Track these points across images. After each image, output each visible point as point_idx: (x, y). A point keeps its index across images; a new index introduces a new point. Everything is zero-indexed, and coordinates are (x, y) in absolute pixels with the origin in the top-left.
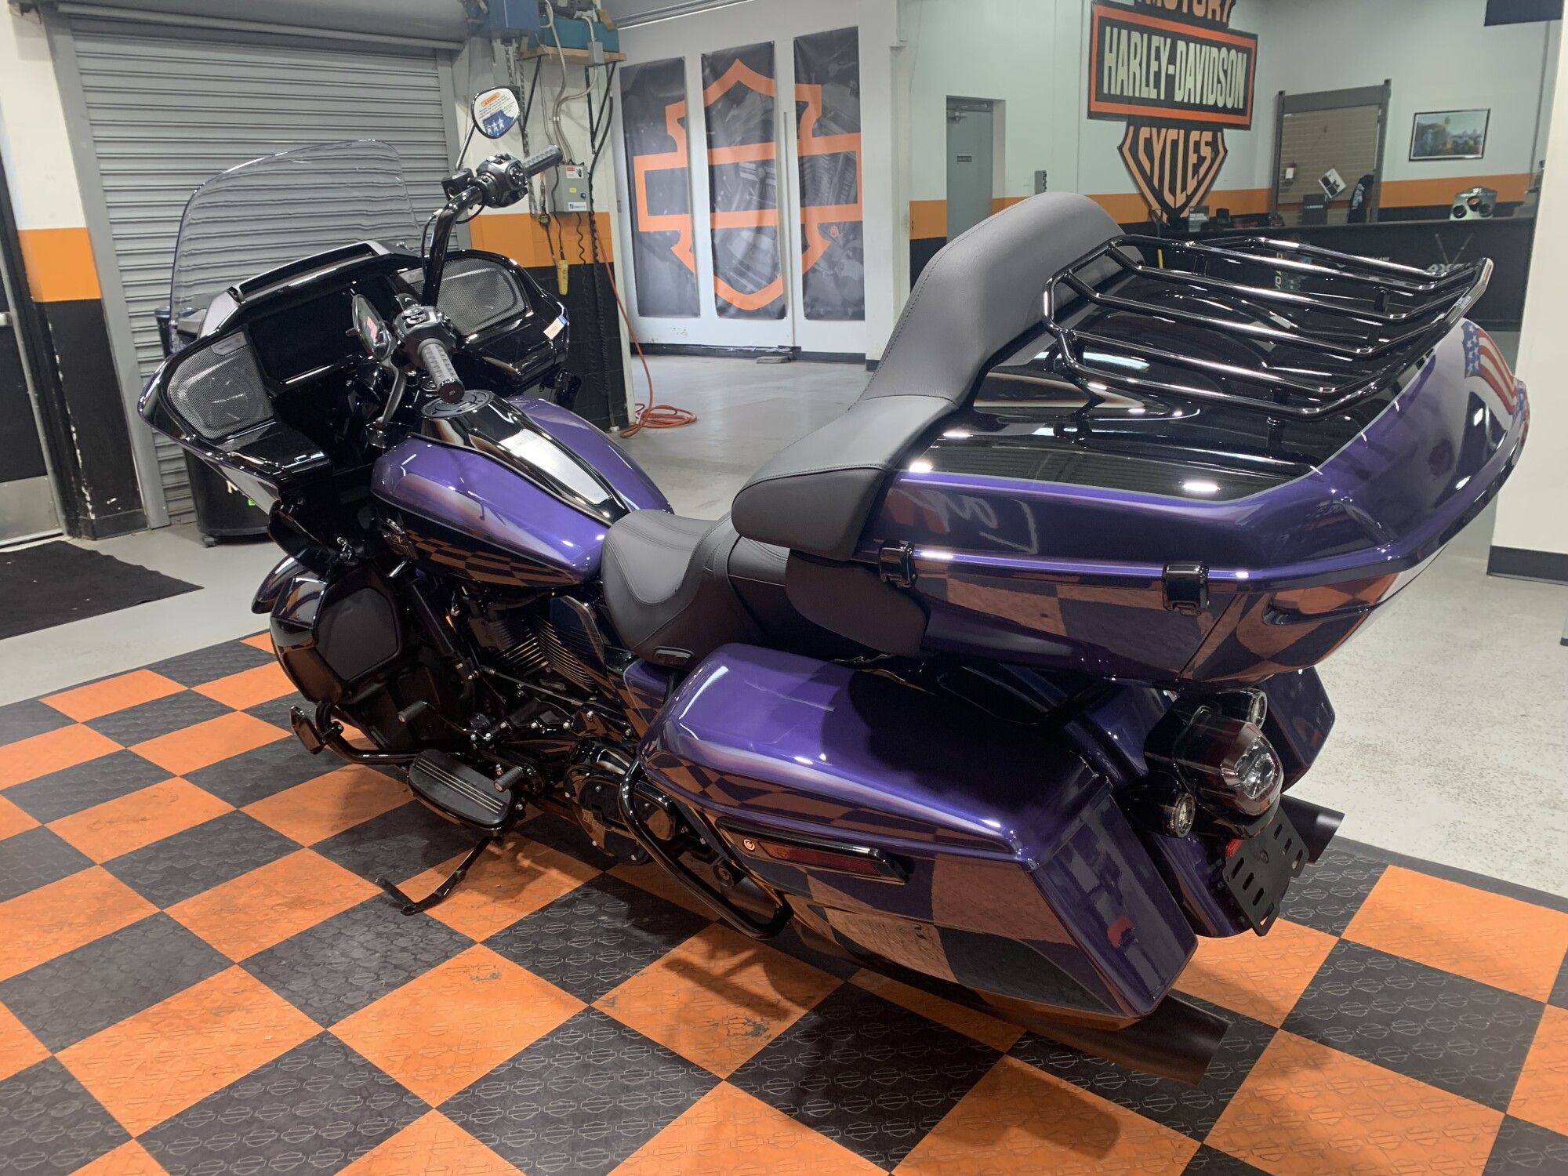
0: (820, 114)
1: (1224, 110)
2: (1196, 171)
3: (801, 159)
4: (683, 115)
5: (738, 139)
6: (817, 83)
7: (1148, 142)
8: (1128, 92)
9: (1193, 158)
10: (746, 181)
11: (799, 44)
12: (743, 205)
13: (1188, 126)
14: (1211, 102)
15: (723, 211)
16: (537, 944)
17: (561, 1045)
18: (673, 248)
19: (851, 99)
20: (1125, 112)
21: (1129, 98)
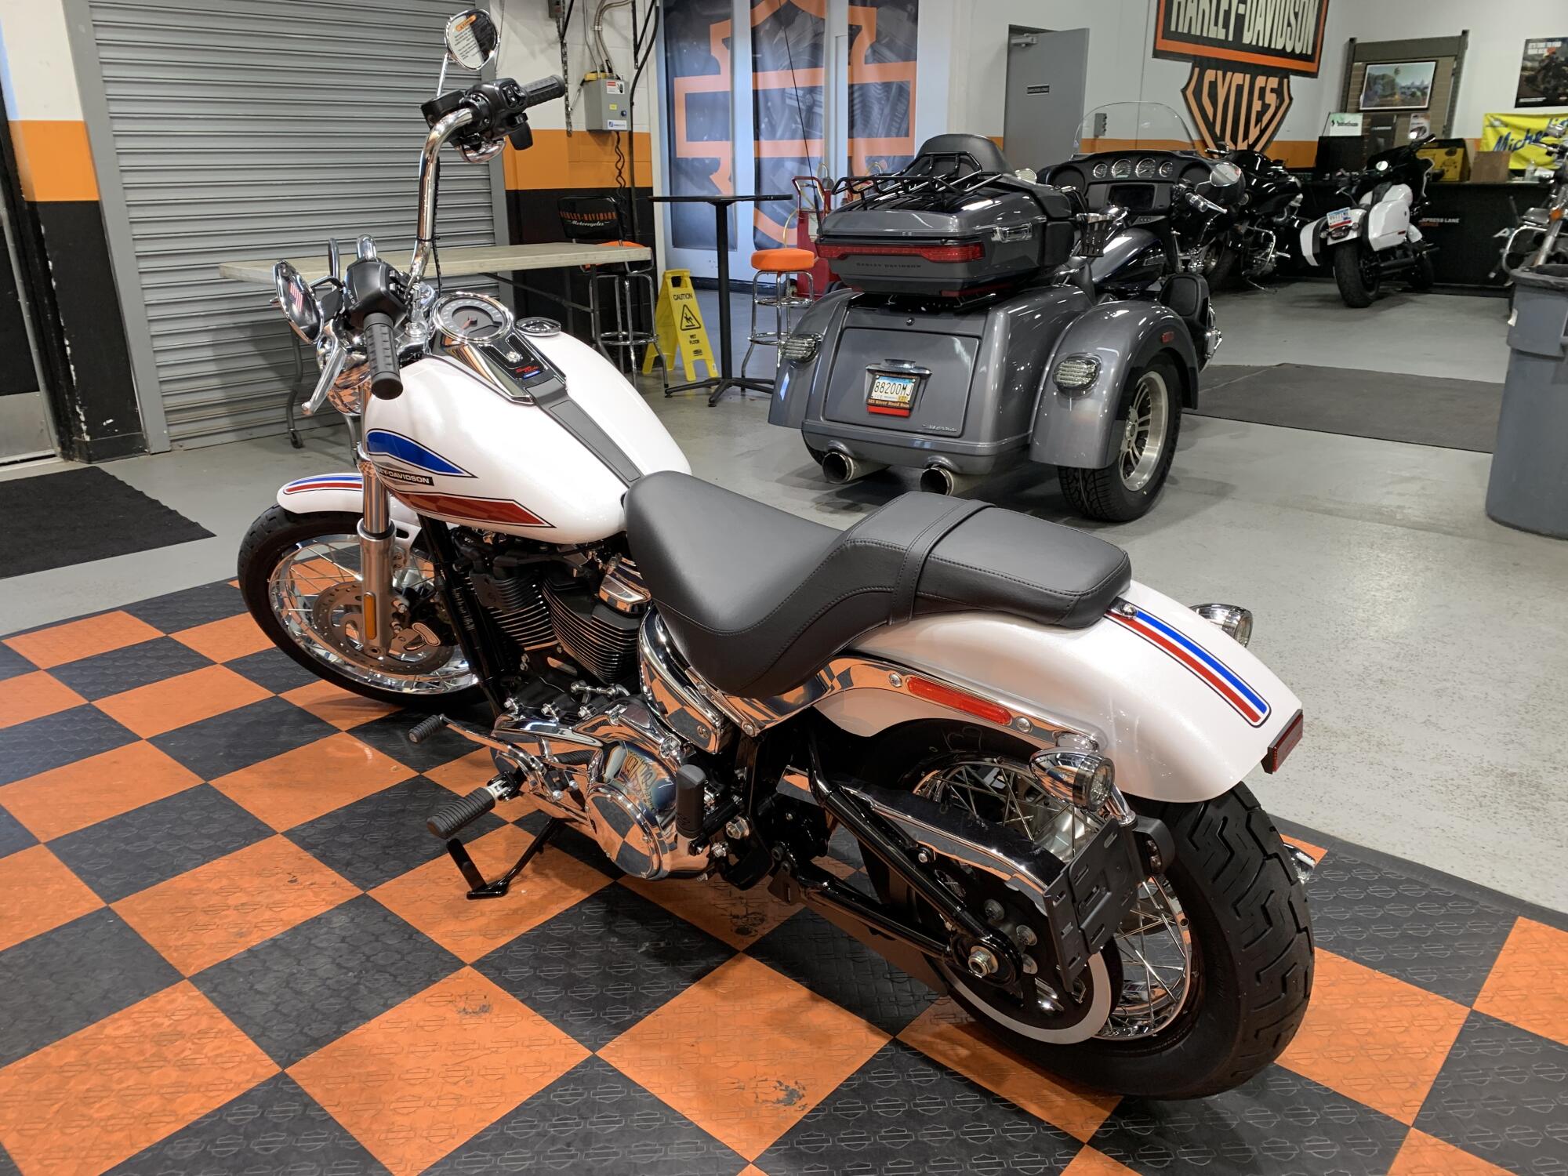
0: (874, 39)
1: (1292, 55)
2: (1259, 120)
3: (851, 87)
4: (729, 35)
5: (786, 63)
6: (872, 6)
7: (1213, 85)
8: (1195, 31)
9: (1257, 106)
10: (791, 107)
12: (788, 134)
13: (1255, 70)
14: (1279, 47)
15: (766, 139)
16: (535, 969)
17: (560, 1105)
18: (711, 177)
19: (908, 25)
20: (1192, 53)
21: (1195, 36)
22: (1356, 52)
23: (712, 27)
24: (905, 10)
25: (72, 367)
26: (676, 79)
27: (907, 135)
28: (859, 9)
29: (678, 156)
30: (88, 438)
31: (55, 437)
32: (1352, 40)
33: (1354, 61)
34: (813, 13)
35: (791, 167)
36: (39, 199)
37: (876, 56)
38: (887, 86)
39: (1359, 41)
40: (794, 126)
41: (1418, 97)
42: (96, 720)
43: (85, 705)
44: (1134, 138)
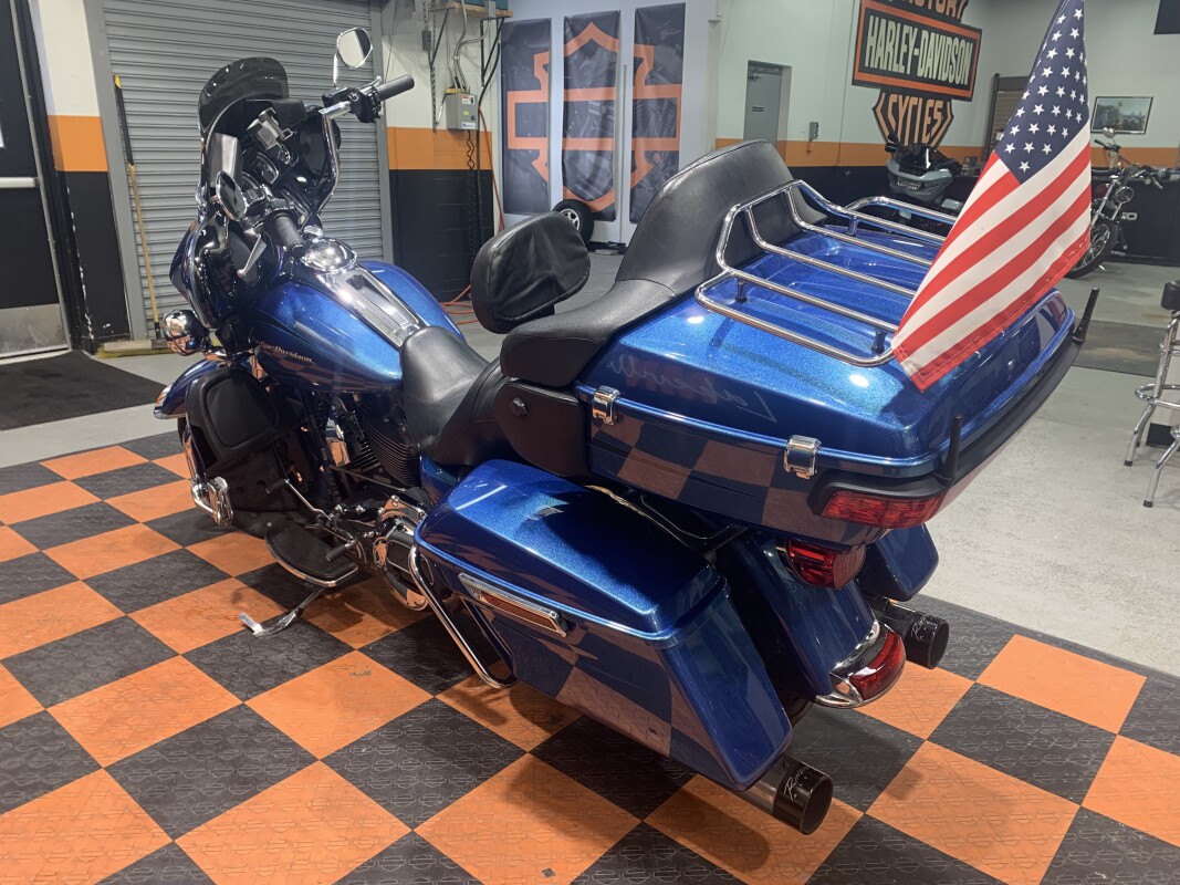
0: (652, 68)
1: (954, 85)
2: (929, 131)
3: (635, 101)
4: (548, 62)
5: (589, 84)
6: (651, 45)
7: (896, 105)
8: (883, 67)
9: (928, 120)
10: (592, 115)
11: (639, 14)
12: (588, 134)
13: (926, 96)
14: (944, 79)
15: (574, 137)
18: (533, 163)
19: (678, 58)
20: (880, 82)
21: (882, 71)
22: (999, 83)
23: (536, 56)
24: (674, 47)
25: (84, 287)
26: (510, 94)
27: (675, 136)
28: (642, 47)
29: (509, 147)
30: (92, 337)
31: (68, 336)
32: (997, 75)
33: (997, 90)
34: (609, 47)
35: (591, 157)
36: (66, 170)
37: (652, 79)
38: (660, 101)
39: (1001, 76)
40: (593, 128)
42: (107, 511)
43: (100, 503)
44: (838, 141)
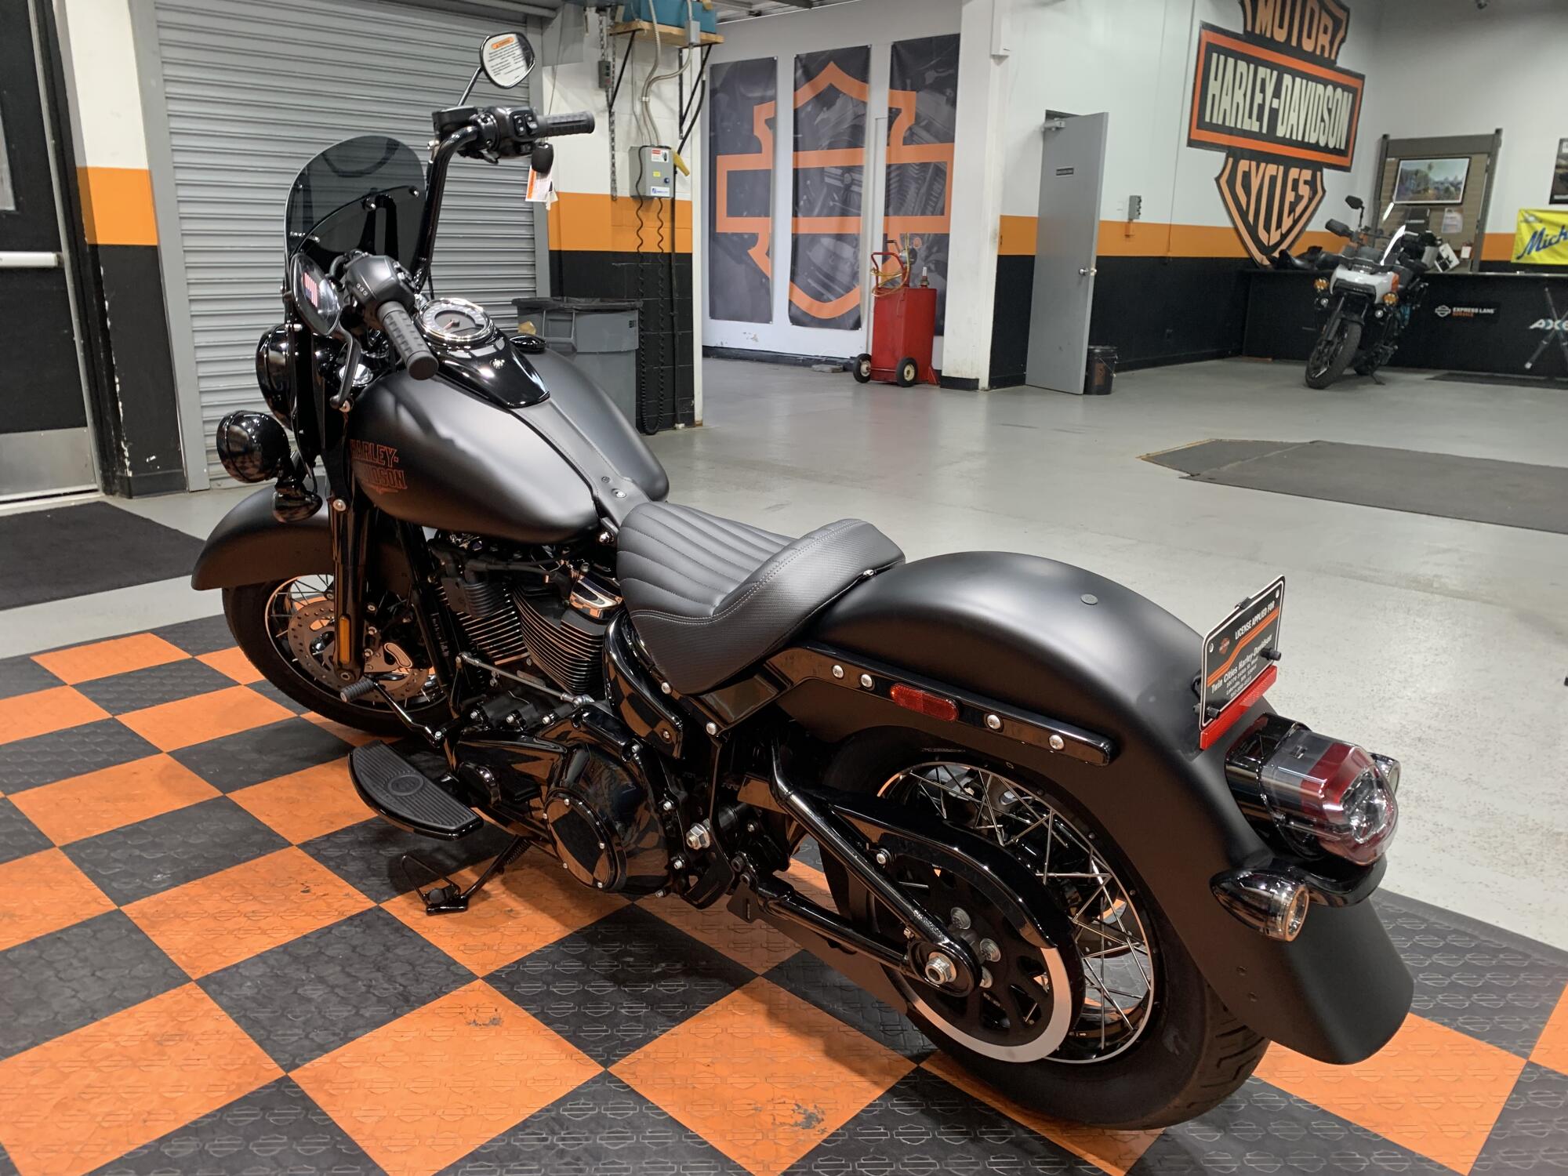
0: (913, 122)
1: (1326, 149)
2: (1292, 210)
3: (889, 167)
4: (772, 116)
5: (826, 143)
6: (912, 90)
7: (1247, 176)
8: (1230, 123)
9: (1290, 196)
10: (829, 185)
11: (896, 48)
12: (825, 211)
13: (1287, 162)
14: (1313, 141)
15: (805, 215)
16: (548, 986)
17: (569, 1119)
18: (750, 251)
19: (946, 108)
20: (1226, 143)
21: (1230, 128)
22: (1390, 148)
23: (756, 108)
24: (943, 93)
25: (120, 404)
26: (719, 158)
27: (942, 213)
28: (899, 93)
29: (718, 231)
30: (130, 474)
31: (98, 473)
32: (1385, 137)
33: (1386, 156)
34: (854, 95)
35: (827, 242)
36: (102, 242)
37: (913, 137)
38: (924, 166)
39: (1392, 137)
40: (831, 204)
41: (1451, 193)
42: (119, 733)
43: (109, 719)
44: (1169, 223)
